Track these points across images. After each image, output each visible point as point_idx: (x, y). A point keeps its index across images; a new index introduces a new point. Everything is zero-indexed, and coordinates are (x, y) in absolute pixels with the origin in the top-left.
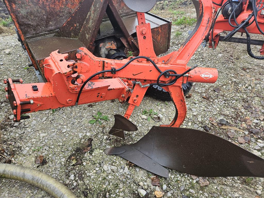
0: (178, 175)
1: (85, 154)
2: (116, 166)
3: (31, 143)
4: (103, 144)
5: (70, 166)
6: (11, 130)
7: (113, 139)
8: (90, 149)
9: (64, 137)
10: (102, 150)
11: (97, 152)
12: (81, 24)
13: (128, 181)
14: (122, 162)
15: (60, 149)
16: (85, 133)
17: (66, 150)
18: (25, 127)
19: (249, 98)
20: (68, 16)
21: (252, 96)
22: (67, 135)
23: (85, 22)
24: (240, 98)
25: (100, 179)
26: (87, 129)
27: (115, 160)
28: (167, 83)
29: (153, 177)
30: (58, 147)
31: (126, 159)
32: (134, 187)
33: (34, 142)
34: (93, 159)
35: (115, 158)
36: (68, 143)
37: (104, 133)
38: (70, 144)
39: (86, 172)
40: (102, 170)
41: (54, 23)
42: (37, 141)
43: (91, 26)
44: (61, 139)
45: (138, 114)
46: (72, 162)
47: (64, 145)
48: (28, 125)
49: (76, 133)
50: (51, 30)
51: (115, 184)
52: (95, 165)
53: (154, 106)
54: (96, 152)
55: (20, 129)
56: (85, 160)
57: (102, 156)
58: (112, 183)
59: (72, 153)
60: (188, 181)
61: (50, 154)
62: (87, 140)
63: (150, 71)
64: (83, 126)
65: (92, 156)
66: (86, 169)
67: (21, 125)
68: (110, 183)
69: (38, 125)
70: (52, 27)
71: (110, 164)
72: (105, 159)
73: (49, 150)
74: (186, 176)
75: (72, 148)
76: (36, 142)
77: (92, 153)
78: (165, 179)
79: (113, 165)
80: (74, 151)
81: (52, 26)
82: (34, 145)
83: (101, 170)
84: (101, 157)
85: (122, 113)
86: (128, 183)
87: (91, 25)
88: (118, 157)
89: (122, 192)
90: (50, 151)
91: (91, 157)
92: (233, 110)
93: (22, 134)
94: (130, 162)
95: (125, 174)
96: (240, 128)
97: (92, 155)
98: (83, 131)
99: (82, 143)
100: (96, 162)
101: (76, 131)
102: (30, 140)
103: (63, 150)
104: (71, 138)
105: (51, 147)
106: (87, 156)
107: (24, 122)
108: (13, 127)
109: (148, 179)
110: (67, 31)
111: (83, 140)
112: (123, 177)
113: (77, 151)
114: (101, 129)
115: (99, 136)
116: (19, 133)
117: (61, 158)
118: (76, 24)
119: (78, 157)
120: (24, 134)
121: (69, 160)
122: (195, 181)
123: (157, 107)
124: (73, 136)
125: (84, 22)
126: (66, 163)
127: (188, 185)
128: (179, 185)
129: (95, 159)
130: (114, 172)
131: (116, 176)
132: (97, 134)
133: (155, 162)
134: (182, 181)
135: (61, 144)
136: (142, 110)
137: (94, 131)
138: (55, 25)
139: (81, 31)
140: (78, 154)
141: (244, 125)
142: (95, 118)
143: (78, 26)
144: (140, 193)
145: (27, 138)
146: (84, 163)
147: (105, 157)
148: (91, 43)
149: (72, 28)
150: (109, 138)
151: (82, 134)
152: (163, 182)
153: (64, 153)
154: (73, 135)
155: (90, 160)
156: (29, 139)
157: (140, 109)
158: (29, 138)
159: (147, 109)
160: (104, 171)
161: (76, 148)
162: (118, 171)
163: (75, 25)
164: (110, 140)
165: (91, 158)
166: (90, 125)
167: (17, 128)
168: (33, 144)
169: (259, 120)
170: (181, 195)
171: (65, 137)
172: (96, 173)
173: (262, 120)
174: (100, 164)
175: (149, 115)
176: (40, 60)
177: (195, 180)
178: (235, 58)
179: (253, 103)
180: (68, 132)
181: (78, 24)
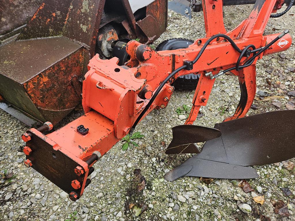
0: (262, 169)
1: (143, 193)
2: (191, 190)
3: (55, 214)
4: (158, 170)
5: (135, 219)
6: (5, 209)
7: (165, 158)
8: (145, 183)
9: (99, 184)
10: (161, 178)
11: (158, 184)
12: (64, 11)
13: (219, 202)
14: (194, 182)
15: (104, 202)
16: (126, 166)
17: (114, 199)
18: (26, 194)
19: (267, 62)
20: (27, 4)
21: (268, 59)
22: (102, 178)
23: (71, 7)
24: (259, 64)
25: (185, 216)
26: (124, 160)
27: (185, 184)
28: (242, 64)
29: (239, 184)
30: (101, 201)
31: (196, 177)
32: (233, 206)
33: (59, 210)
34: (158, 195)
35: (184, 181)
36: (109, 188)
37: (149, 156)
38: (113, 189)
39: (160, 215)
40: (179, 203)
41: (9, 18)
42: (62, 206)
43: (88, 11)
44: (97, 187)
45: (174, 116)
46: (133, 211)
47: (106, 194)
48: (30, 189)
49: (113, 171)
50: (7, 32)
51: (207, 213)
52: (165, 201)
53: (184, 101)
54: (156, 184)
55: (21, 201)
56: (149, 201)
57: (167, 185)
58: (203, 214)
59: (125, 200)
60: (275, 171)
61: (95, 216)
62: (133, 173)
63: (227, 53)
64: (116, 157)
65: (154, 191)
66: (157, 212)
67: (17, 194)
68: (201, 215)
69: (46, 183)
70: (8, 26)
71: (182, 191)
72: (173, 188)
73: (90, 211)
74: (270, 166)
75: (120, 194)
76: (61, 209)
77: (151, 188)
78: (254, 179)
79: (187, 191)
80: (126, 195)
81: (6, 25)
82: (61, 215)
83: (177, 203)
84: (165, 187)
85: (153, 121)
86: (221, 205)
87: (87, 8)
88: (186, 178)
89: (223, 219)
90: (93, 211)
91: (153, 193)
92: (261, 79)
93: (30, 206)
94: (204, 178)
95: (209, 195)
96: (279, 95)
97: (152, 190)
98: (120, 164)
99: (129, 180)
100: (164, 197)
101: (111, 168)
102: (49, 210)
103: (110, 202)
104: (110, 180)
105: (89, 205)
106: (147, 194)
107: (19, 188)
108: (6, 202)
109: (237, 188)
110: (40, 27)
111: (128, 176)
112: (209, 200)
113: (130, 194)
114: (141, 152)
115: (146, 162)
116: (23, 207)
117: (115, 213)
118: (55, 12)
119: (137, 201)
120: (33, 205)
121: (128, 212)
122: (280, 168)
123: (188, 100)
124: (111, 177)
125: (69, 7)
126: (127, 216)
127: (277, 175)
128: (271, 179)
129: (160, 194)
130: (194, 199)
131: (201, 203)
132: (140, 160)
133: (234, 166)
134: (270, 174)
135: (101, 194)
136: (173, 109)
137: (134, 159)
138: (11, 21)
139: (65, 23)
140: (134, 197)
141: (281, 91)
142: (125, 141)
143: (59, 14)
144: (246, 210)
145: (43, 209)
146: (151, 206)
147: (171, 185)
148: (94, 37)
149: (49, 20)
150: (159, 159)
151: (121, 168)
152: (254, 184)
153: (114, 206)
154: (110, 175)
155: (155, 199)
156: (47, 210)
157: (171, 110)
158: (45, 208)
159: (179, 106)
160: (182, 204)
161: (126, 191)
162: (198, 196)
163: (54, 15)
164: (163, 161)
165: (154, 195)
166: (124, 152)
167: (14, 202)
168: (59, 215)
169: (289, 80)
170: (279, 189)
171: (101, 182)
172: (173, 211)
173: (291, 80)
174: (170, 197)
175: (186, 113)
176: (26, 82)
177: (280, 166)
178: (227, 24)
179: (273, 65)
180: (101, 174)
181: (59, 13)
